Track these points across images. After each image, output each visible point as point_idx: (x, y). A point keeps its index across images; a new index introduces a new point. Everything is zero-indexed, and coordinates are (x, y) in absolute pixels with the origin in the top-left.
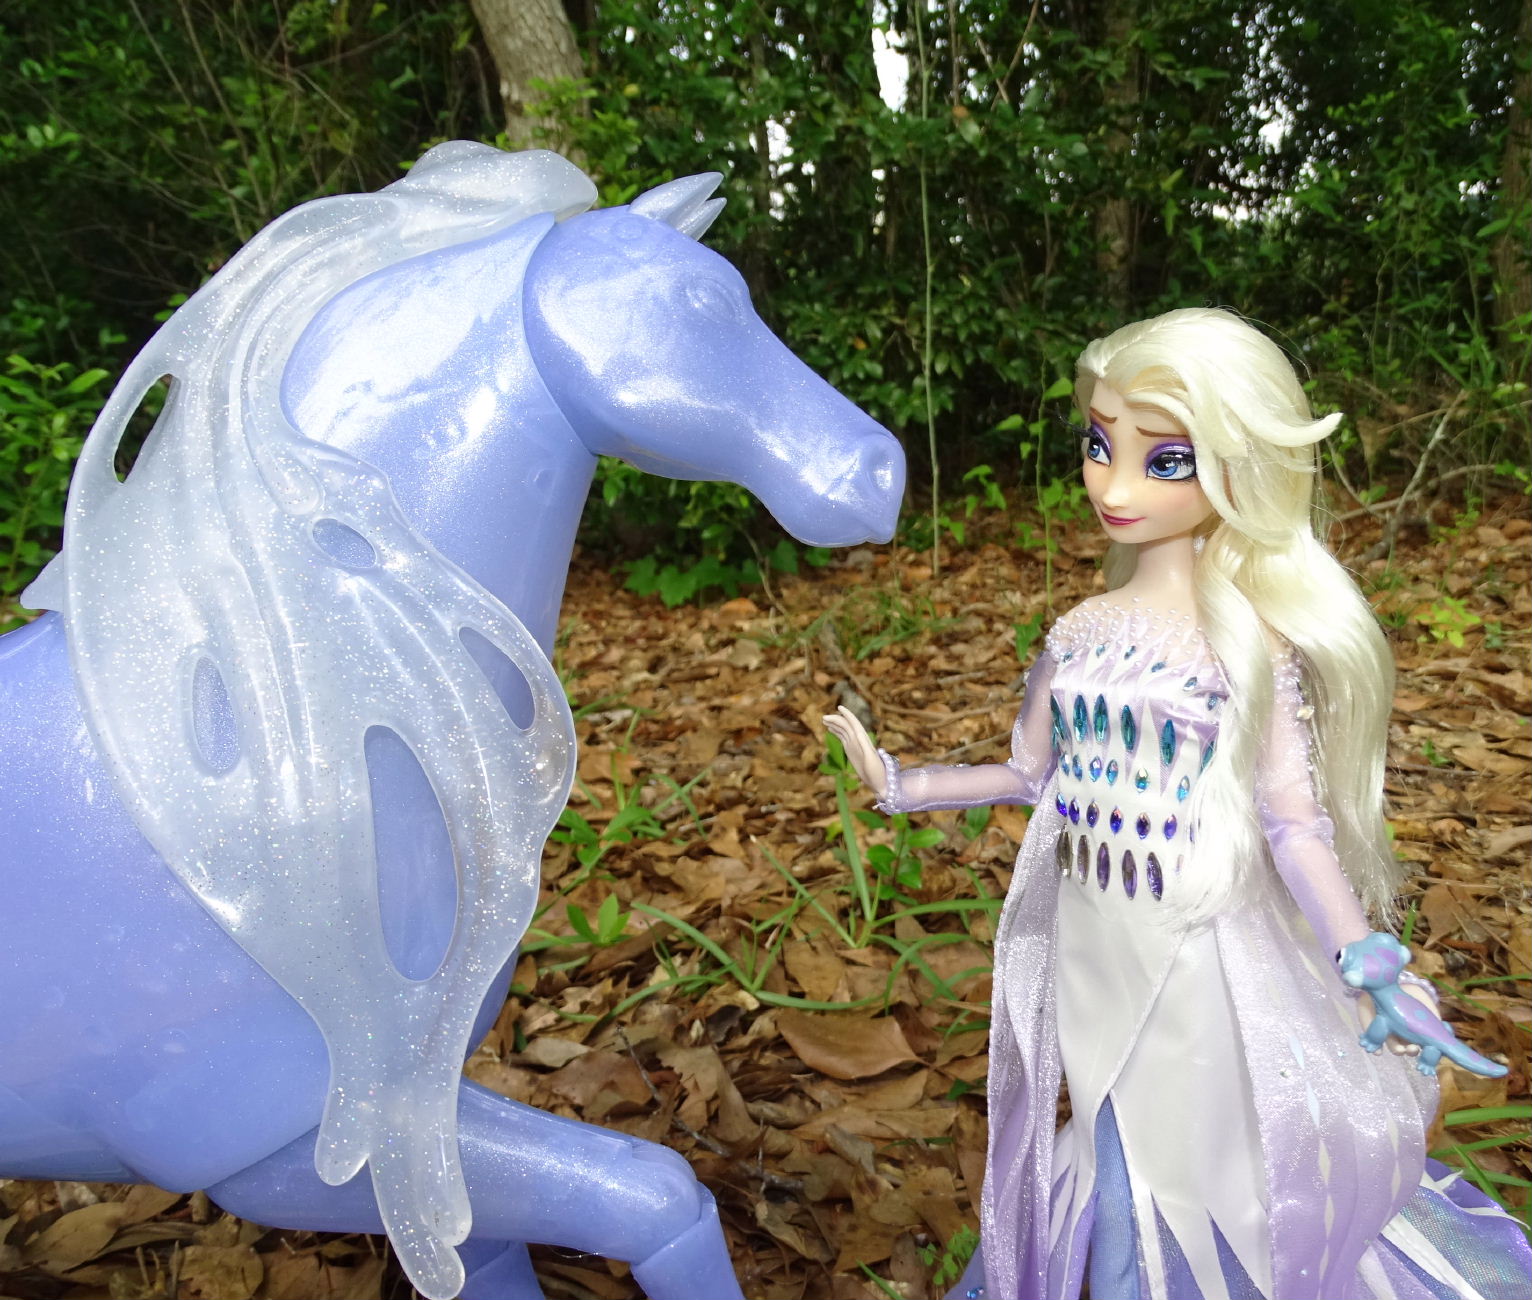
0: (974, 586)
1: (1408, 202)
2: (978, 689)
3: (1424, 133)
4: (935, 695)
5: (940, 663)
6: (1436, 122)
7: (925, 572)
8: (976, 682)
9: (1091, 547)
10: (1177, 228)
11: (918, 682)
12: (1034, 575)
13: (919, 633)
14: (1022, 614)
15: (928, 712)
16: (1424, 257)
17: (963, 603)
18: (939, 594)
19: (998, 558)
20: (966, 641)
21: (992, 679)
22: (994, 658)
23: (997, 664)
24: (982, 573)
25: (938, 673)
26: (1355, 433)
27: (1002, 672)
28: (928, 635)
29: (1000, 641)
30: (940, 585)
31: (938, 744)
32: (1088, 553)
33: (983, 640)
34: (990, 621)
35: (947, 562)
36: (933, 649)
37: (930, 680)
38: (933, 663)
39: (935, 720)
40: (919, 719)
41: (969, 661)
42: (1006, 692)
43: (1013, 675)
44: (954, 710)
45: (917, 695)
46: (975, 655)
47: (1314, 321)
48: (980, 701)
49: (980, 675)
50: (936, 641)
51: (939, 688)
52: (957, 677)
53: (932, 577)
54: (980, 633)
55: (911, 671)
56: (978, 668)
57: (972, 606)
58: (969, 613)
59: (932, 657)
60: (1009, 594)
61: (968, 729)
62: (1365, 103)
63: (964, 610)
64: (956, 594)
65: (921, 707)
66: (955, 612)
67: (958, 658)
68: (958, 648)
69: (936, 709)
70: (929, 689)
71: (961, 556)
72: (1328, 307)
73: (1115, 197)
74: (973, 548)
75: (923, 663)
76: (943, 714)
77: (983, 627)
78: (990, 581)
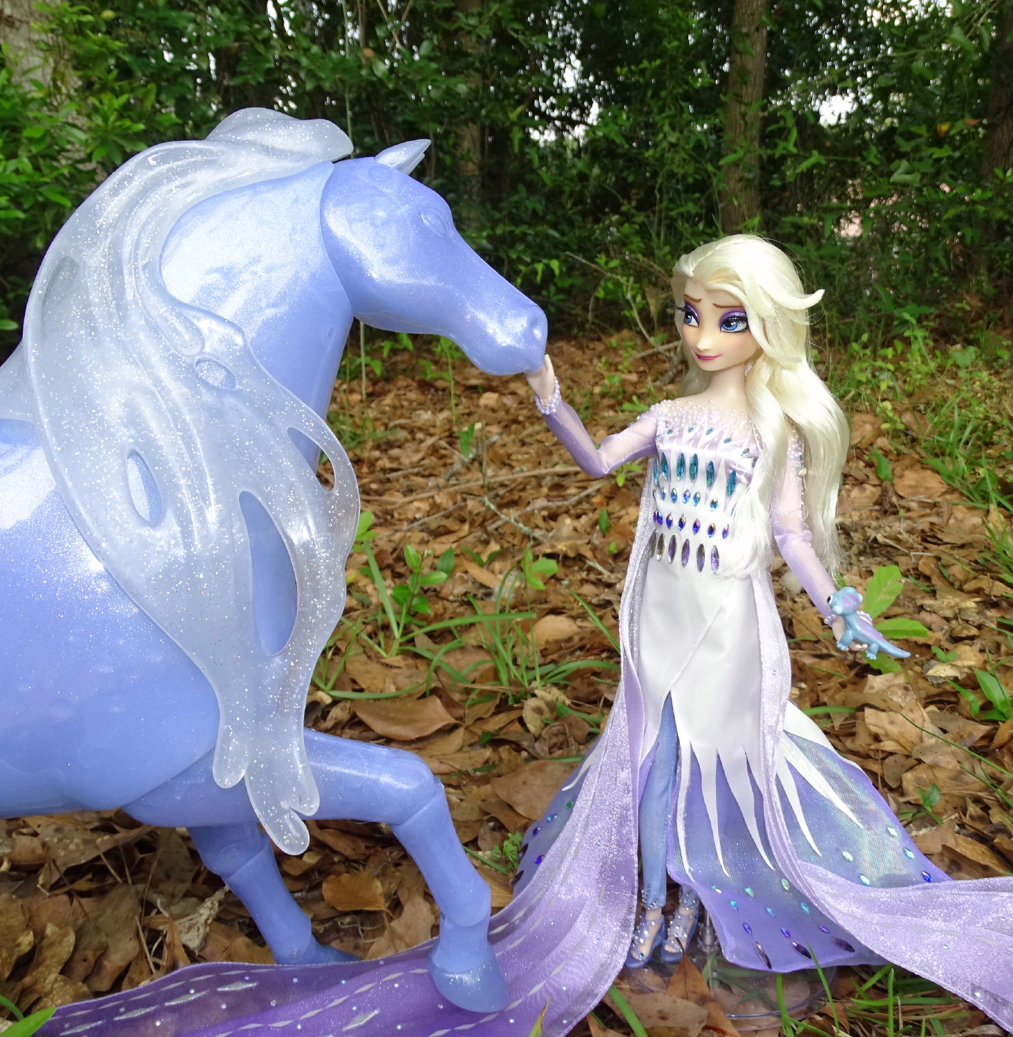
0: (394, 407)
1: (673, 138)
2: (419, 480)
3: (680, 90)
4: (388, 486)
5: (385, 463)
6: (687, 83)
7: (356, 397)
8: (417, 474)
9: (475, 377)
10: (521, 148)
11: (373, 477)
12: (436, 398)
13: (364, 442)
14: (434, 426)
15: (386, 498)
16: (684, 177)
17: (390, 419)
18: (371, 413)
19: (407, 387)
20: (400, 447)
21: (427, 473)
22: (423, 459)
23: (426, 462)
24: (398, 396)
25: (384, 470)
26: (644, 297)
27: (434, 468)
28: (370, 444)
29: (424, 446)
30: (369, 407)
31: (399, 520)
32: (473, 382)
33: (411, 446)
34: (412, 432)
35: (370, 389)
36: (377, 454)
37: (381, 476)
38: (380, 463)
39: (393, 503)
40: (380, 504)
41: (405, 461)
42: (441, 481)
43: (442, 470)
44: (405, 495)
45: (374, 486)
46: (408, 457)
47: (615, 218)
48: (423, 489)
49: (416, 470)
50: (378, 447)
51: (389, 480)
52: (400, 473)
53: (361, 401)
54: (407, 441)
55: (365, 470)
56: (413, 466)
57: (397, 422)
58: (395, 427)
59: (377, 460)
60: (421, 412)
61: (418, 509)
62: (642, 66)
63: (391, 424)
64: (383, 413)
65: (381, 494)
66: (386, 426)
67: (397, 459)
68: (395, 452)
69: (392, 495)
70: (381, 482)
71: (380, 385)
72: (624, 208)
73: (474, 122)
74: (388, 380)
75: (372, 463)
76: (398, 499)
77: (409, 437)
78: (405, 403)
